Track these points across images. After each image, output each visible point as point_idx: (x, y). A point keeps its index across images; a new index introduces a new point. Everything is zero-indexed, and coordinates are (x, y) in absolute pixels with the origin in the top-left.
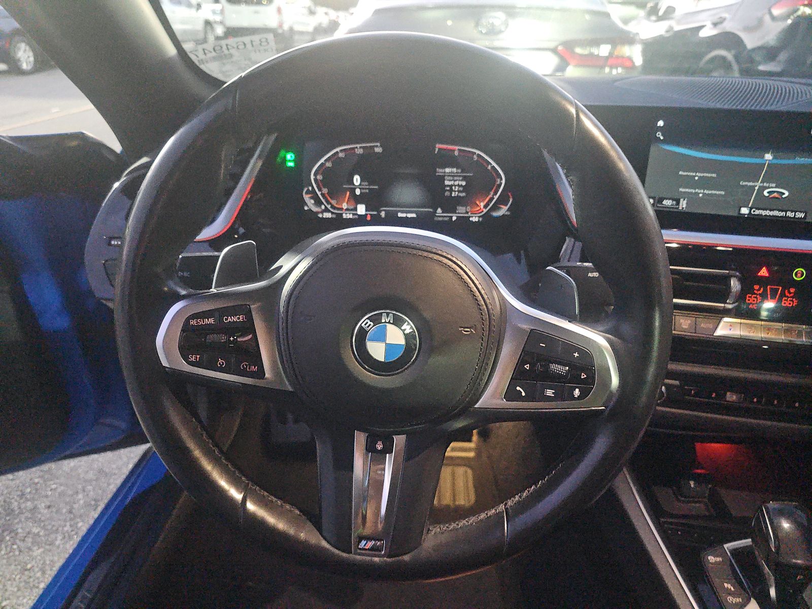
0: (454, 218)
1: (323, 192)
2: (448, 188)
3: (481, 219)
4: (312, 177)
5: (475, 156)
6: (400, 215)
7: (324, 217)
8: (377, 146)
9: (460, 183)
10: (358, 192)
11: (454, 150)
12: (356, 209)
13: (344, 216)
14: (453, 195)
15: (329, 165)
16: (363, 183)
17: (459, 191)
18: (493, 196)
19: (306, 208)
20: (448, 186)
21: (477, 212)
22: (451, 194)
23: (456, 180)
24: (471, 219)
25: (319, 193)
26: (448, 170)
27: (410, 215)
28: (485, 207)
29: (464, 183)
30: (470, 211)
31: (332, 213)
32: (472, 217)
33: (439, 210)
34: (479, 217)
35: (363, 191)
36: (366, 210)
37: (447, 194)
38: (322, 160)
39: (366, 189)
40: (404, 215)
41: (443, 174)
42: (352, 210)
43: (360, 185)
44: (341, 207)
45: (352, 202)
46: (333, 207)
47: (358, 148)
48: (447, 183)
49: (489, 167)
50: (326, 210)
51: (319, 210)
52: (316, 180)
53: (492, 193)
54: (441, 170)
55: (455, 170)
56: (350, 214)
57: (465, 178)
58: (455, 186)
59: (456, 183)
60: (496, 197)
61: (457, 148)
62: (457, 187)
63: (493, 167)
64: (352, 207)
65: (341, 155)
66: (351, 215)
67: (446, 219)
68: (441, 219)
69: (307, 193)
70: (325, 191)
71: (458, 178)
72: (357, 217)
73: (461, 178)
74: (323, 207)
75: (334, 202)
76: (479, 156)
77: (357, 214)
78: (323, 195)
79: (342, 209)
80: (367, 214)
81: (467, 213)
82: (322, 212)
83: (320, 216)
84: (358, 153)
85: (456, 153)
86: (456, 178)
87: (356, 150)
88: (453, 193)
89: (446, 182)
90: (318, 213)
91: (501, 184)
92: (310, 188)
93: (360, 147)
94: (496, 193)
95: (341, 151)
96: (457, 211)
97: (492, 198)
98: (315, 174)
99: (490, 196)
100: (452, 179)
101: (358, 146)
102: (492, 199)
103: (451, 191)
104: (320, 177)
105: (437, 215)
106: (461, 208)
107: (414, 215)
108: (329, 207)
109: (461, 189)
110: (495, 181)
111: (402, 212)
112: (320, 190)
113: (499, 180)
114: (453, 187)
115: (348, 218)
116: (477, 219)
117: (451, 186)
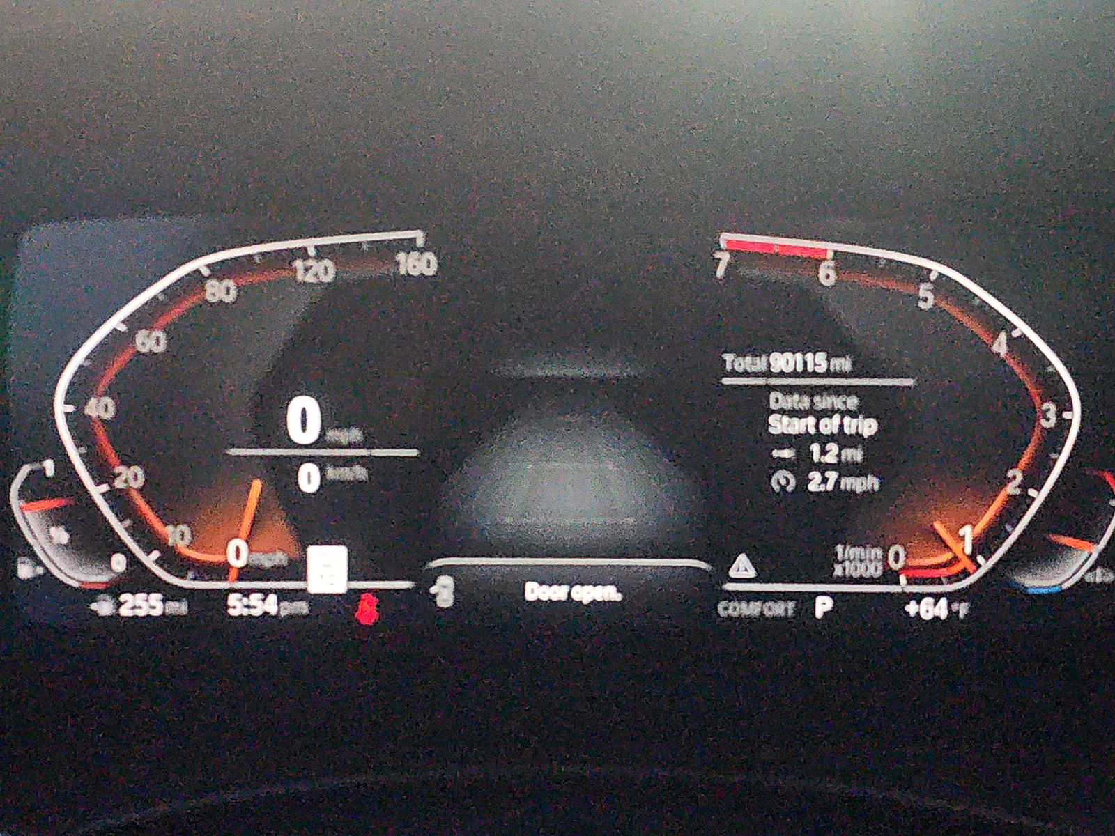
0: (823, 606)
1: (119, 484)
2: (787, 454)
3: (963, 609)
4: (61, 409)
5: (924, 290)
6: (534, 592)
7: (125, 611)
8: (409, 246)
9: (851, 426)
10: (309, 479)
11: (815, 261)
12: (297, 569)
13: (236, 606)
14: (812, 488)
15: (150, 342)
16: (332, 435)
17: (844, 469)
18: (1024, 486)
19: (25, 571)
20: (784, 440)
21: (944, 572)
22: (803, 481)
23: (828, 414)
24: (912, 608)
25: (97, 492)
26: (781, 361)
27: (585, 594)
28: (984, 545)
29: (868, 427)
30: (905, 568)
31: (171, 593)
32: (919, 598)
33: (742, 566)
34: (952, 597)
35: (331, 473)
36: (352, 577)
37: (782, 479)
38: (116, 322)
39: (348, 462)
40: (557, 593)
41: (760, 381)
42: (277, 573)
43: (320, 442)
44: (216, 558)
45: (279, 529)
46: (172, 560)
47: (312, 252)
48: (779, 425)
49: (1000, 346)
50: (138, 579)
51: (94, 576)
52: (78, 422)
53: (1017, 474)
54: (745, 363)
55: (818, 361)
56: (266, 593)
57: (870, 403)
58: (824, 440)
59: (829, 426)
60: (1039, 497)
61: (831, 247)
62: (833, 448)
63: (1020, 346)
64: (280, 558)
65: (219, 291)
66: (272, 598)
67: (778, 609)
68: (753, 609)
69: (33, 491)
70: (131, 477)
71: (838, 402)
72: (302, 607)
73: (853, 402)
74: (119, 563)
75: (177, 536)
76: (943, 285)
77: (301, 595)
78: (118, 499)
79: (221, 570)
80: (354, 594)
81: (890, 576)
82: (115, 589)
83: (104, 608)
84: (310, 278)
85: (827, 275)
86: (823, 402)
87: (299, 264)
88: (816, 476)
89: (773, 419)
90: (91, 594)
91: (1064, 425)
92: (49, 466)
93: (322, 252)
94: (1034, 479)
95: (219, 271)
96: (838, 571)
97: (1021, 502)
98: (77, 395)
99: (1012, 489)
100: (805, 403)
101: (310, 243)
102: (1018, 504)
103: (802, 466)
104: (100, 408)
105: (730, 587)
106: (854, 552)
107: (609, 593)
108: (150, 560)
109: (855, 455)
110: (1033, 415)
111: (548, 579)
112: (102, 473)
113: (1051, 408)
114: (815, 448)
115: (256, 612)
116: (942, 610)
117: (800, 442)
